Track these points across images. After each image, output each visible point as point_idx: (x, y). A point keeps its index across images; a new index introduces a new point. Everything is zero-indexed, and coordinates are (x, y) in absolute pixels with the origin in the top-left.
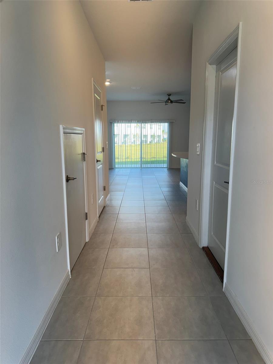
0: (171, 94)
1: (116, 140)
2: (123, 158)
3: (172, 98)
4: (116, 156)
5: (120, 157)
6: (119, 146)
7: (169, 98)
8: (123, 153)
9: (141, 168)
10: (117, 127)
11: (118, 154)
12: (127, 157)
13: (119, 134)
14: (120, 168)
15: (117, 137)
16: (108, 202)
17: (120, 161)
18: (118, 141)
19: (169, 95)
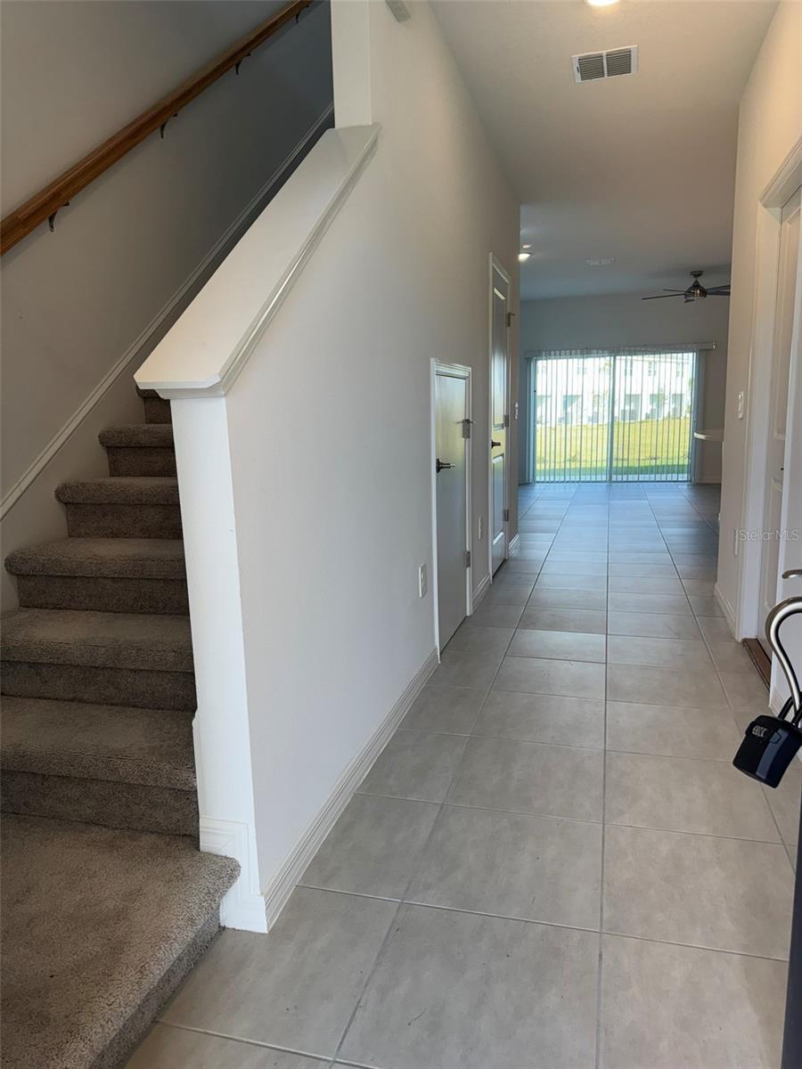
0: (700, 272)
1: (540, 411)
2: (557, 460)
3: (703, 282)
4: (538, 455)
5: (548, 458)
6: (548, 430)
7: (697, 281)
8: (558, 447)
9: (611, 481)
10: (545, 374)
11: (543, 450)
12: (568, 457)
13: (549, 394)
14: (548, 482)
15: (544, 404)
16: (514, 553)
17: (547, 468)
18: (546, 414)
19: (697, 274)
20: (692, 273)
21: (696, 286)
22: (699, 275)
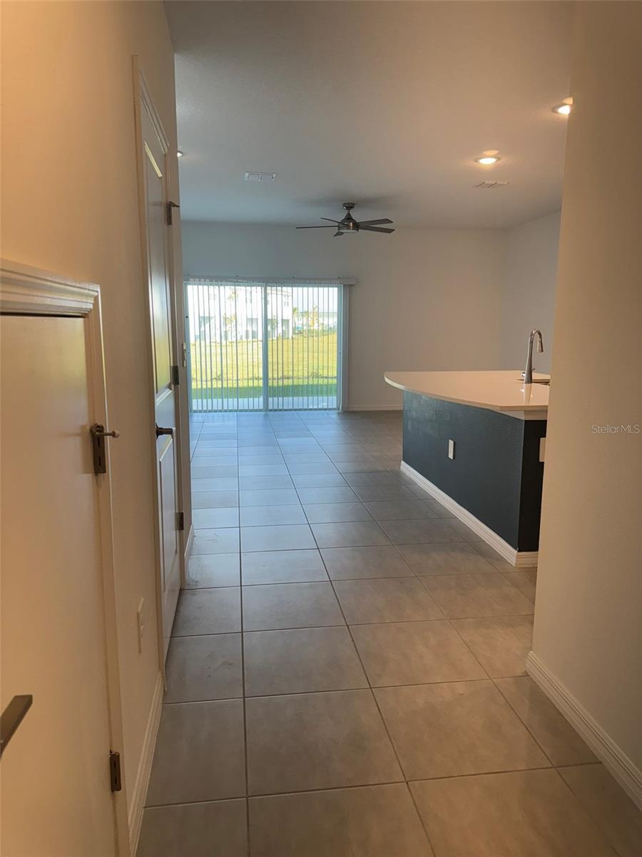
0: (354, 204)
3: (358, 216)
7: (349, 214)
9: (266, 409)
12: (214, 376)
14: (205, 411)
19: (350, 206)
20: (344, 205)
21: (349, 218)
22: (352, 207)
